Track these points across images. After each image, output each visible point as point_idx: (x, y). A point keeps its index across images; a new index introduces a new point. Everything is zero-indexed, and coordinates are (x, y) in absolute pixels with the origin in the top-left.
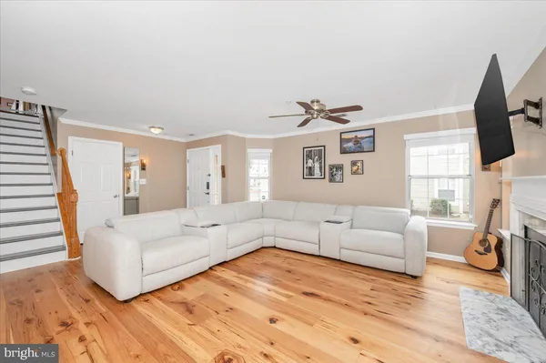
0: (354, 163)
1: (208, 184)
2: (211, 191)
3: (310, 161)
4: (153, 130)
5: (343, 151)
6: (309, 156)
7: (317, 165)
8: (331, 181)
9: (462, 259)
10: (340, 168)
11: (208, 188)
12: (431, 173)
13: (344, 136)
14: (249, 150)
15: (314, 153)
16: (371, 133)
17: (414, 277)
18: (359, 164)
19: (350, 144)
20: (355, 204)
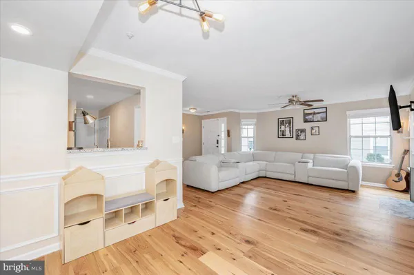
0: (312, 128)
1: (218, 141)
2: (219, 145)
3: (283, 127)
4: (191, 110)
5: (306, 121)
6: (282, 123)
7: (288, 129)
8: (297, 139)
9: (384, 186)
10: (303, 131)
11: (218, 143)
12: (364, 134)
13: (306, 112)
14: (242, 120)
15: (286, 122)
16: (324, 110)
17: (353, 192)
18: (317, 129)
19: (310, 117)
20: (315, 153)
